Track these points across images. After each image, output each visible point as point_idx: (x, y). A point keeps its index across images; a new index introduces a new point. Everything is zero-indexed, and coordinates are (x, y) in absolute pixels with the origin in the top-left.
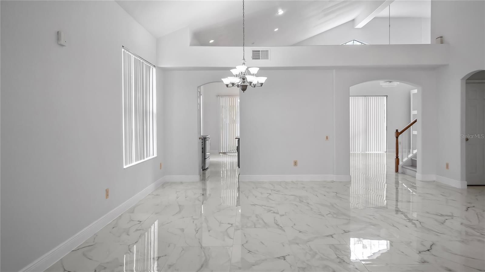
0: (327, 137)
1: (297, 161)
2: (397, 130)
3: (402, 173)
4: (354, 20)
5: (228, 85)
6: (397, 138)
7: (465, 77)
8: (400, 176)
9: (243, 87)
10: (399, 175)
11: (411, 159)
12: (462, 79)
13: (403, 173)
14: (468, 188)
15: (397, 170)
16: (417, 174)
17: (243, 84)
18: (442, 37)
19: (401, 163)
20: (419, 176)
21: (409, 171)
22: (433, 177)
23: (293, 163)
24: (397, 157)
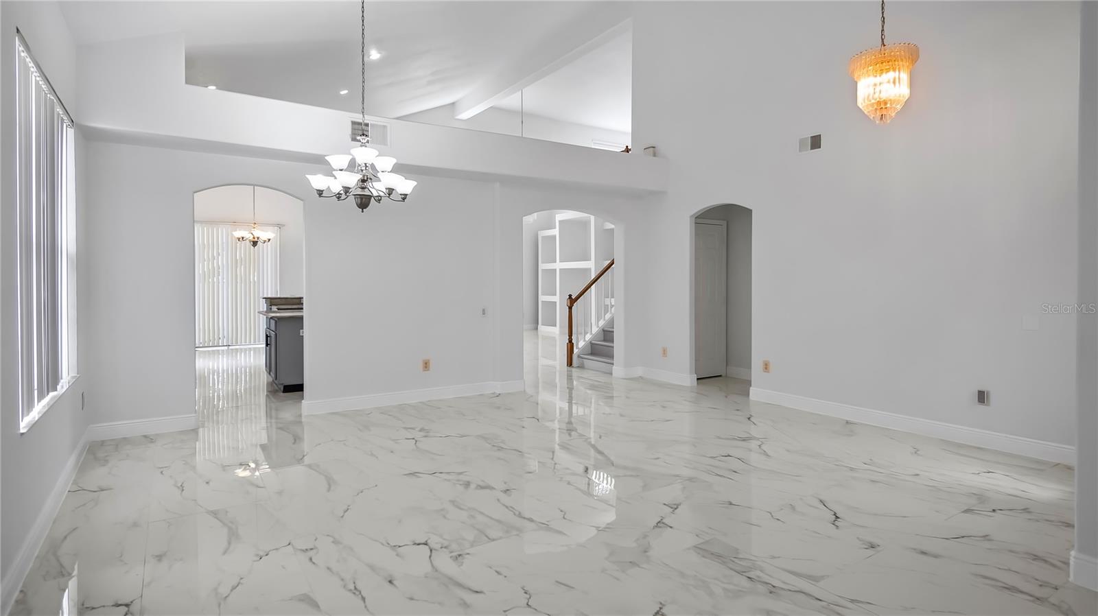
0: (484, 310)
1: (429, 360)
2: (570, 296)
3: (578, 367)
4: (453, 104)
5: (322, 191)
6: (570, 308)
7: (694, 214)
8: (575, 372)
9: (362, 199)
10: (573, 370)
11: (591, 342)
12: (691, 216)
13: (581, 367)
14: (698, 383)
15: (570, 363)
16: (614, 367)
17: (361, 191)
18: (654, 147)
19: (576, 351)
20: (618, 370)
21: (592, 363)
22: (639, 371)
23: (421, 365)
24: (570, 341)
